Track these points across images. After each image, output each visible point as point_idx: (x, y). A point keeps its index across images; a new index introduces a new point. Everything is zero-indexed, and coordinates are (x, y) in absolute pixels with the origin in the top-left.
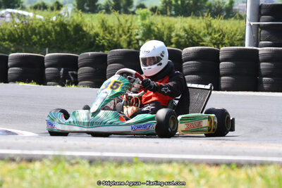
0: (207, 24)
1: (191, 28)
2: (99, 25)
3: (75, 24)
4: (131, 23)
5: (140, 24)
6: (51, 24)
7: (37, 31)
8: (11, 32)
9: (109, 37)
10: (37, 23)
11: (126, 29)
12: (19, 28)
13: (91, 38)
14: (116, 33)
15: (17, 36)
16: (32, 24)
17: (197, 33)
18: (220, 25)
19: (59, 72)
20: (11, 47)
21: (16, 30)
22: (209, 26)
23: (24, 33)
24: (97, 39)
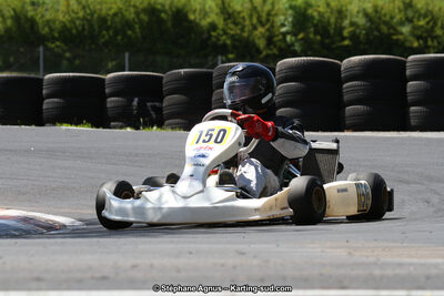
0: (404, 3)
1: (376, 11)
2: (217, 10)
3: (174, 9)
4: (273, 4)
6: (132, 10)
7: (109, 23)
8: (65, 26)
9: (234, 30)
10: (110, 9)
11: (264, 15)
12: (78, 18)
13: (202, 33)
14: (247, 23)
15: (74, 31)
16: (101, 10)
17: (388, 18)
18: (427, 4)
19: (131, 105)
20: (65, 51)
21: (72, 21)
22: (409, 6)
23: (86, 27)
24: (214, 34)
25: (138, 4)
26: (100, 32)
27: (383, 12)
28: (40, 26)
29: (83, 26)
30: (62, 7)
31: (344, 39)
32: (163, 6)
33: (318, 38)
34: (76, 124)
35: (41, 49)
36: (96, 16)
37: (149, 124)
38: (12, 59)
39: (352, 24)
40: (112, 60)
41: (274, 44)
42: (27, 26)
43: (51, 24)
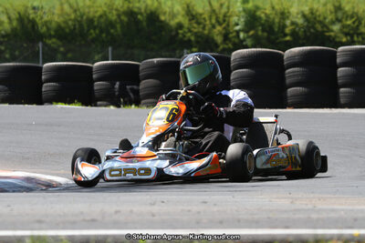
0: (335, 7)
1: (312, 13)
2: (183, 13)
3: (148, 12)
4: (228, 8)
5: (241, 9)
6: (114, 12)
7: (96, 23)
9: (197, 29)
10: (96, 12)
11: (221, 20)
12: (70, 20)
13: (171, 31)
14: (208, 22)
15: (67, 30)
16: (89, 12)
17: (321, 18)
18: (353, 8)
19: (113, 88)
20: (59, 46)
21: (66, 22)
22: (338, 8)
23: (77, 26)
24: (180, 32)
25: (119, 7)
26: (89, 30)
27: (318, 14)
28: (40, 26)
29: (75, 25)
30: (57, 11)
31: (286, 35)
32: (140, 9)
33: (265, 34)
34: (69, 103)
35: (40, 45)
36: (85, 17)
37: (128, 103)
38: (17, 53)
39: (293, 23)
40: (99, 53)
41: (230, 40)
42: (29, 26)
43: (48, 24)
